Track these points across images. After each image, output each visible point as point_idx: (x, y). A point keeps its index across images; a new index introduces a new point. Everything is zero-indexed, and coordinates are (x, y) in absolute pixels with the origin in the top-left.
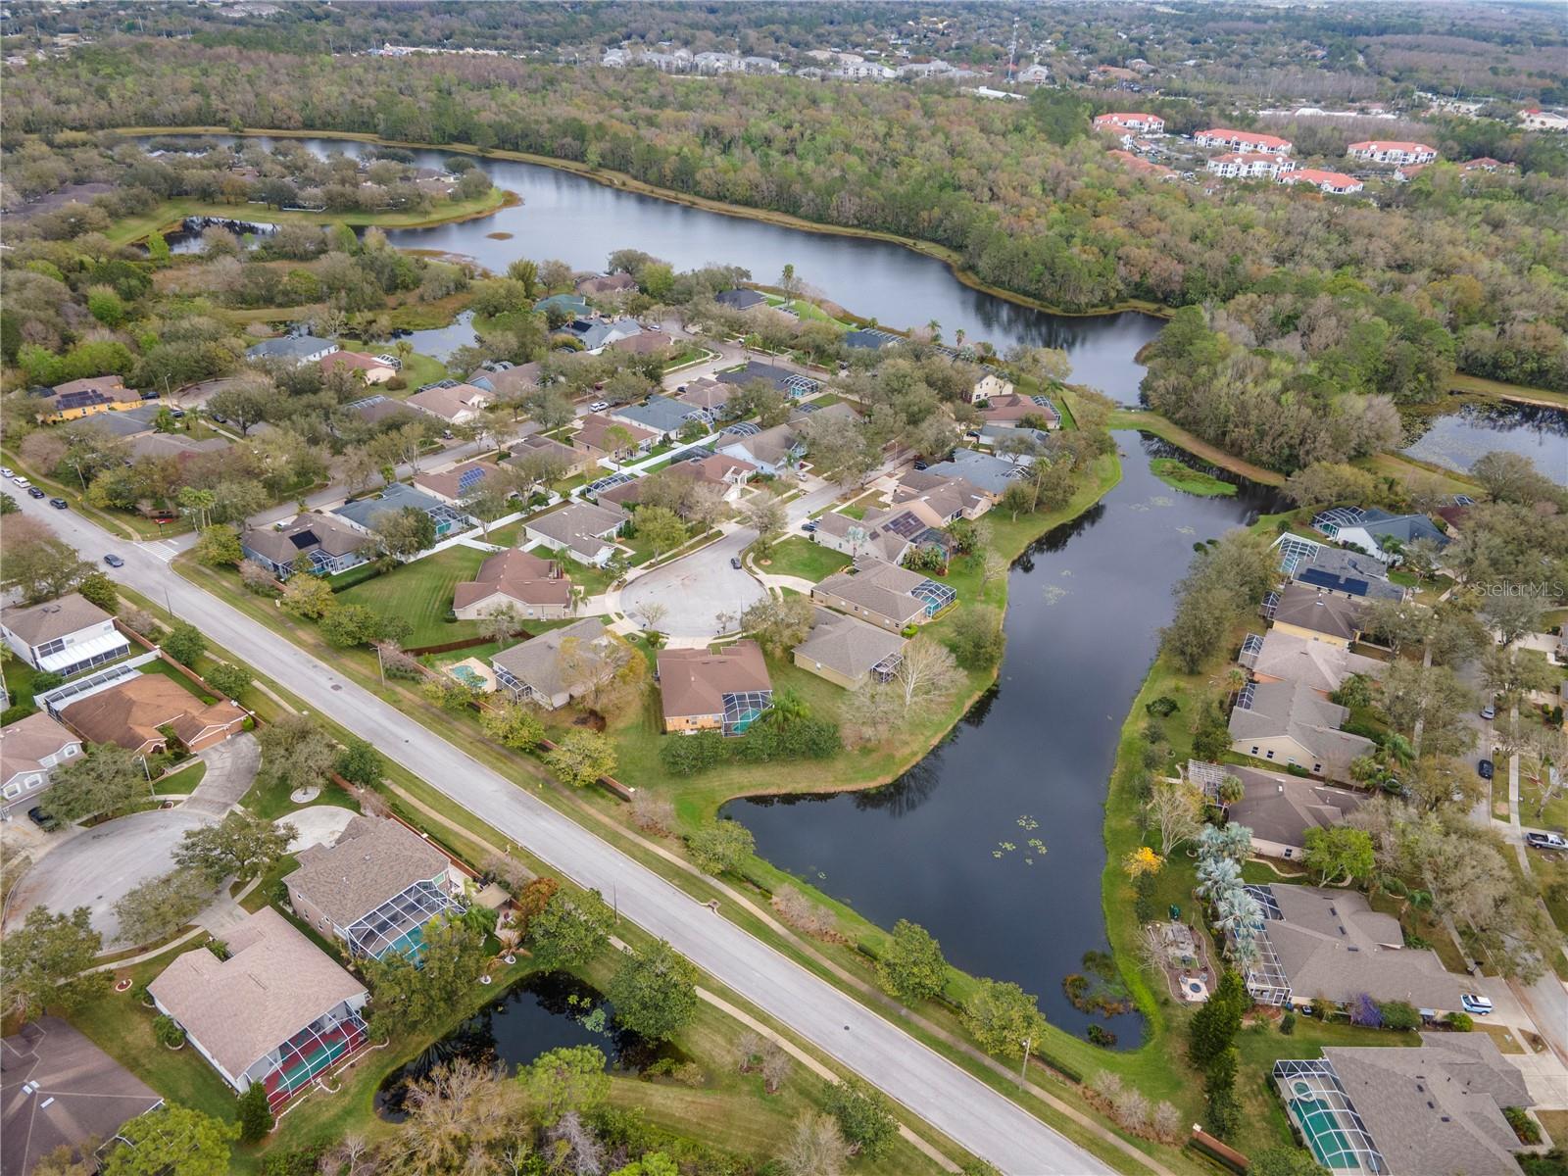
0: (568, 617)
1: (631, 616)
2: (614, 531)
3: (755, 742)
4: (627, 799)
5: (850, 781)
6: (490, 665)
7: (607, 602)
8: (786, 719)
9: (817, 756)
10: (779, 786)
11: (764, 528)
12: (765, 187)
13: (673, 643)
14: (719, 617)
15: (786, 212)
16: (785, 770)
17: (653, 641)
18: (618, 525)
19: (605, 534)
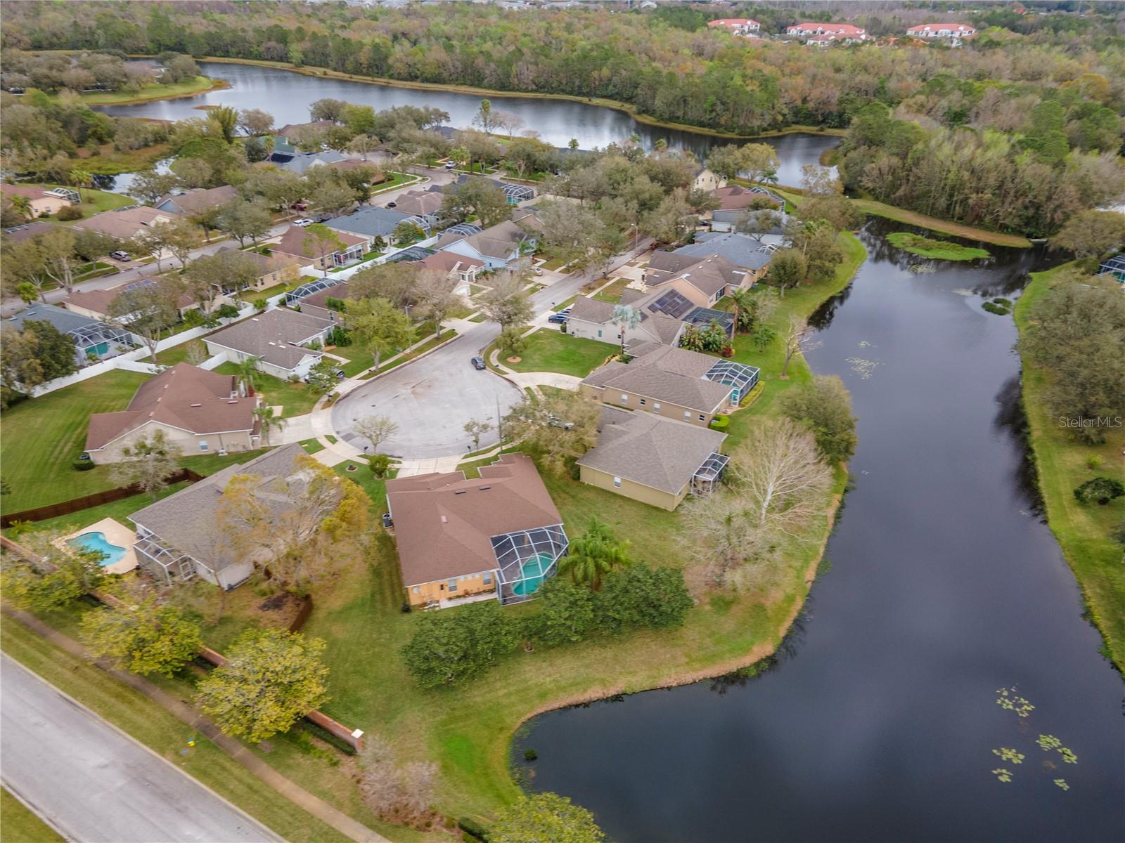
0: (259, 447)
1: (348, 438)
2: (321, 337)
3: (557, 614)
4: (349, 749)
5: (712, 658)
6: (132, 527)
7: (317, 423)
8: (598, 568)
9: (656, 625)
10: (603, 682)
11: (507, 320)
12: (450, 65)
13: (409, 469)
14: (468, 428)
15: (471, 85)
16: (609, 653)
17: (379, 468)
18: (325, 330)
19: (309, 341)
